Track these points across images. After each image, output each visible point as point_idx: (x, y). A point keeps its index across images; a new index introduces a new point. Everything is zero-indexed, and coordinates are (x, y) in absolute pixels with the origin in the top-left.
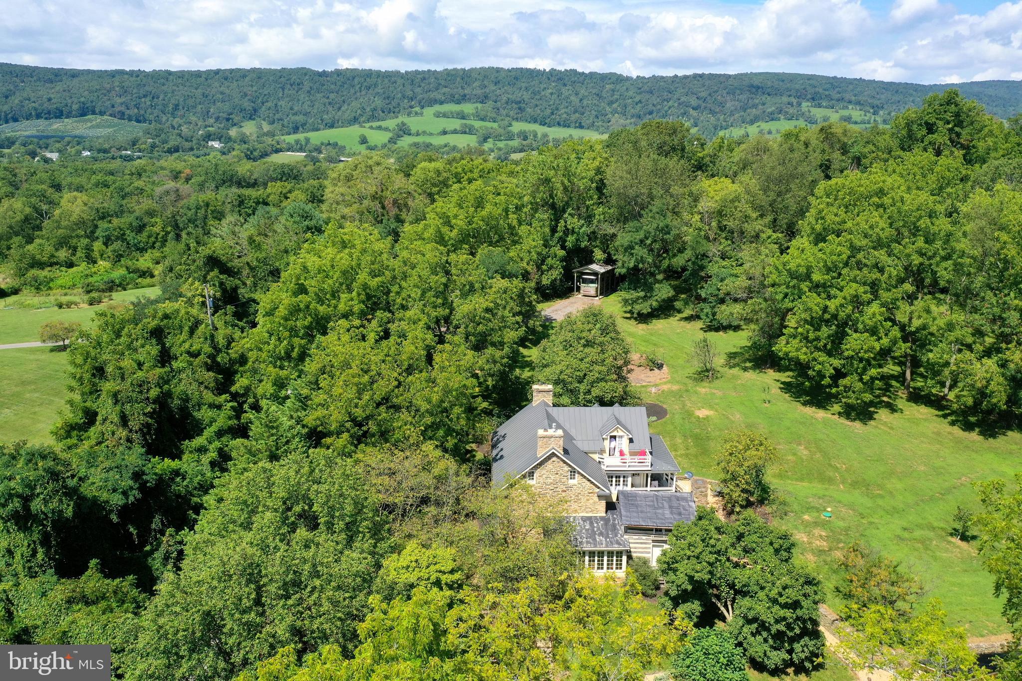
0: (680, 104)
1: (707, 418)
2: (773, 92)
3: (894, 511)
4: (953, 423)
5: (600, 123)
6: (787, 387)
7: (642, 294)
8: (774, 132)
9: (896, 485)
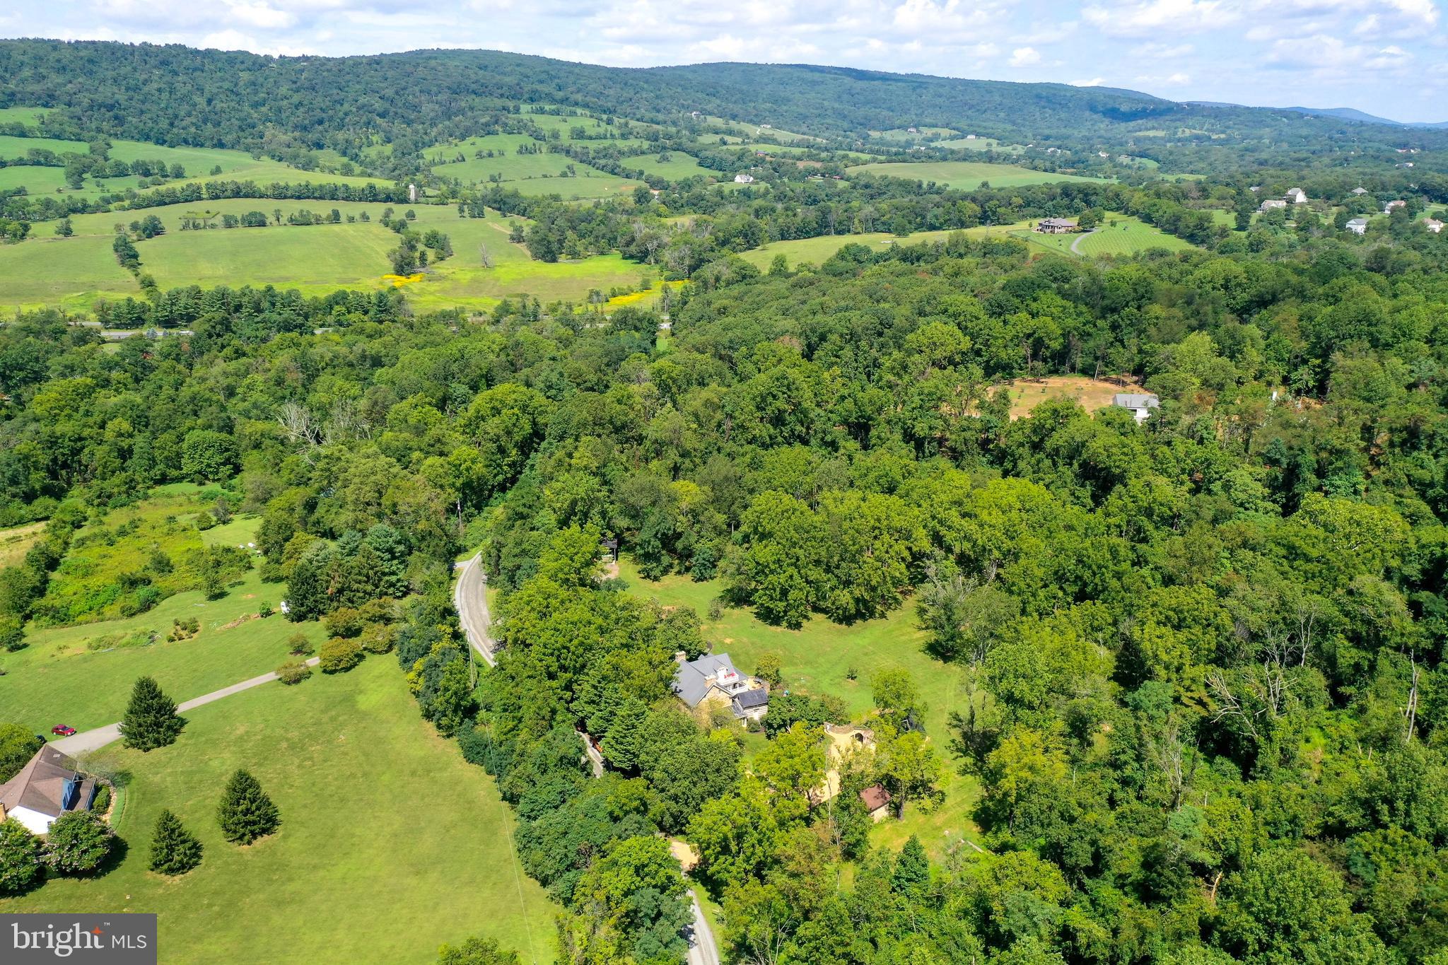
0: (359, 109)
2: (480, 90)
3: (826, 673)
4: (834, 621)
5: (249, 140)
6: (757, 615)
7: (654, 564)
8: (495, 153)
9: (821, 660)
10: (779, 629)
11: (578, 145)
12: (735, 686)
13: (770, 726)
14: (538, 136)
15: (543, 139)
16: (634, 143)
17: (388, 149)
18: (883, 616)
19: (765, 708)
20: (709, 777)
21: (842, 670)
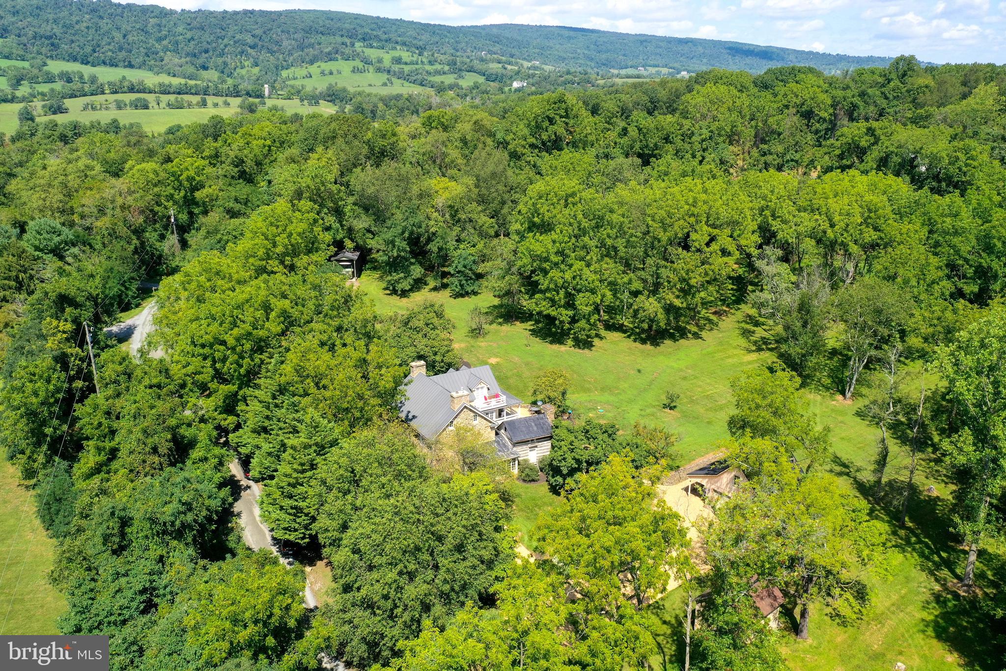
0: (235, 42)
1: (498, 364)
2: (326, 32)
3: (630, 401)
4: (635, 341)
5: (152, 62)
6: (534, 332)
7: (402, 275)
8: (335, 72)
9: (624, 385)
10: (563, 348)
11: (396, 68)
12: (500, 412)
13: (556, 471)
14: (367, 62)
15: (371, 63)
16: (438, 67)
17: (256, 70)
18: (696, 336)
19: (547, 445)
20: (443, 562)
21: (655, 396)
